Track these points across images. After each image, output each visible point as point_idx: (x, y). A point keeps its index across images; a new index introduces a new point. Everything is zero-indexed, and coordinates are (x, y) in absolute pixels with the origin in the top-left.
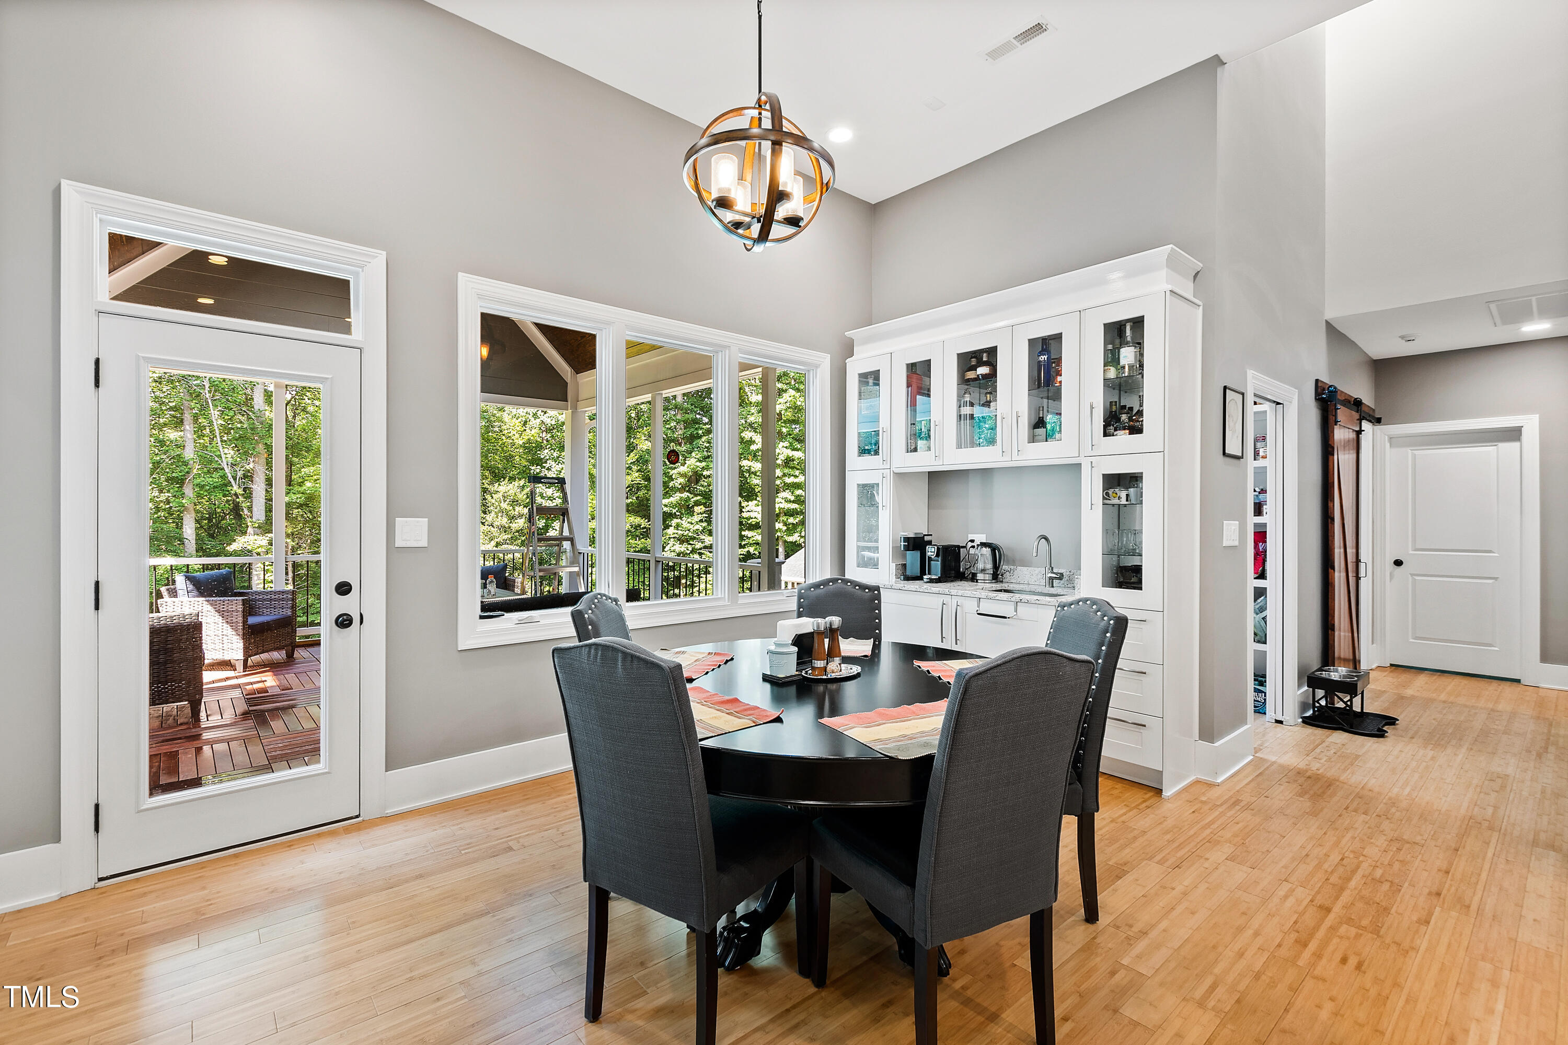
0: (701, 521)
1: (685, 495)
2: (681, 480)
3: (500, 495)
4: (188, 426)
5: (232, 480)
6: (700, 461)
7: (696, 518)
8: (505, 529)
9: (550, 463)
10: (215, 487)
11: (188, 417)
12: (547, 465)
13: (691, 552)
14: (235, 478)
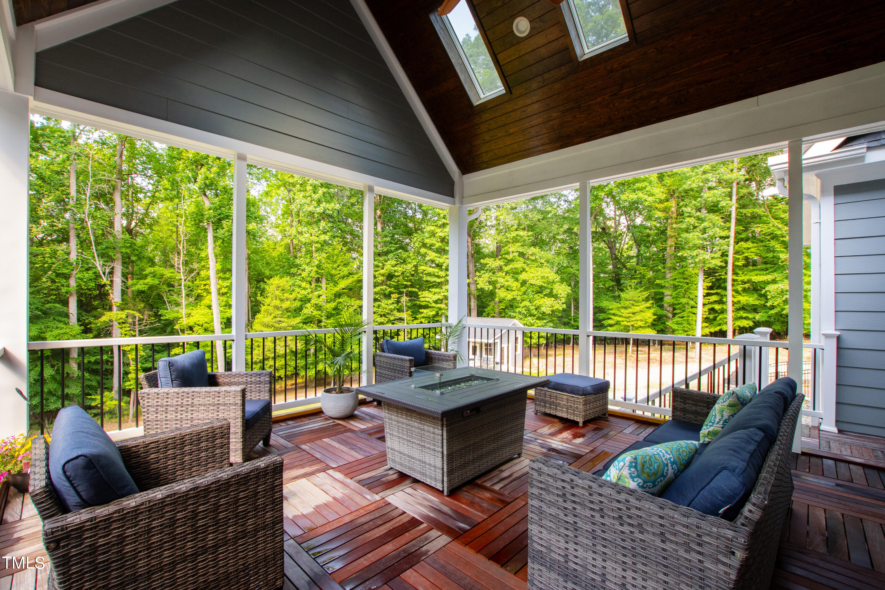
0: (393, 303)
1: (384, 287)
2: (382, 278)
3: (274, 286)
4: (74, 242)
5: (102, 275)
6: (393, 266)
7: (392, 301)
8: (277, 308)
9: (304, 266)
10: (90, 279)
11: (72, 234)
12: (302, 268)
13: (387, 322)
14: (104, 274)
